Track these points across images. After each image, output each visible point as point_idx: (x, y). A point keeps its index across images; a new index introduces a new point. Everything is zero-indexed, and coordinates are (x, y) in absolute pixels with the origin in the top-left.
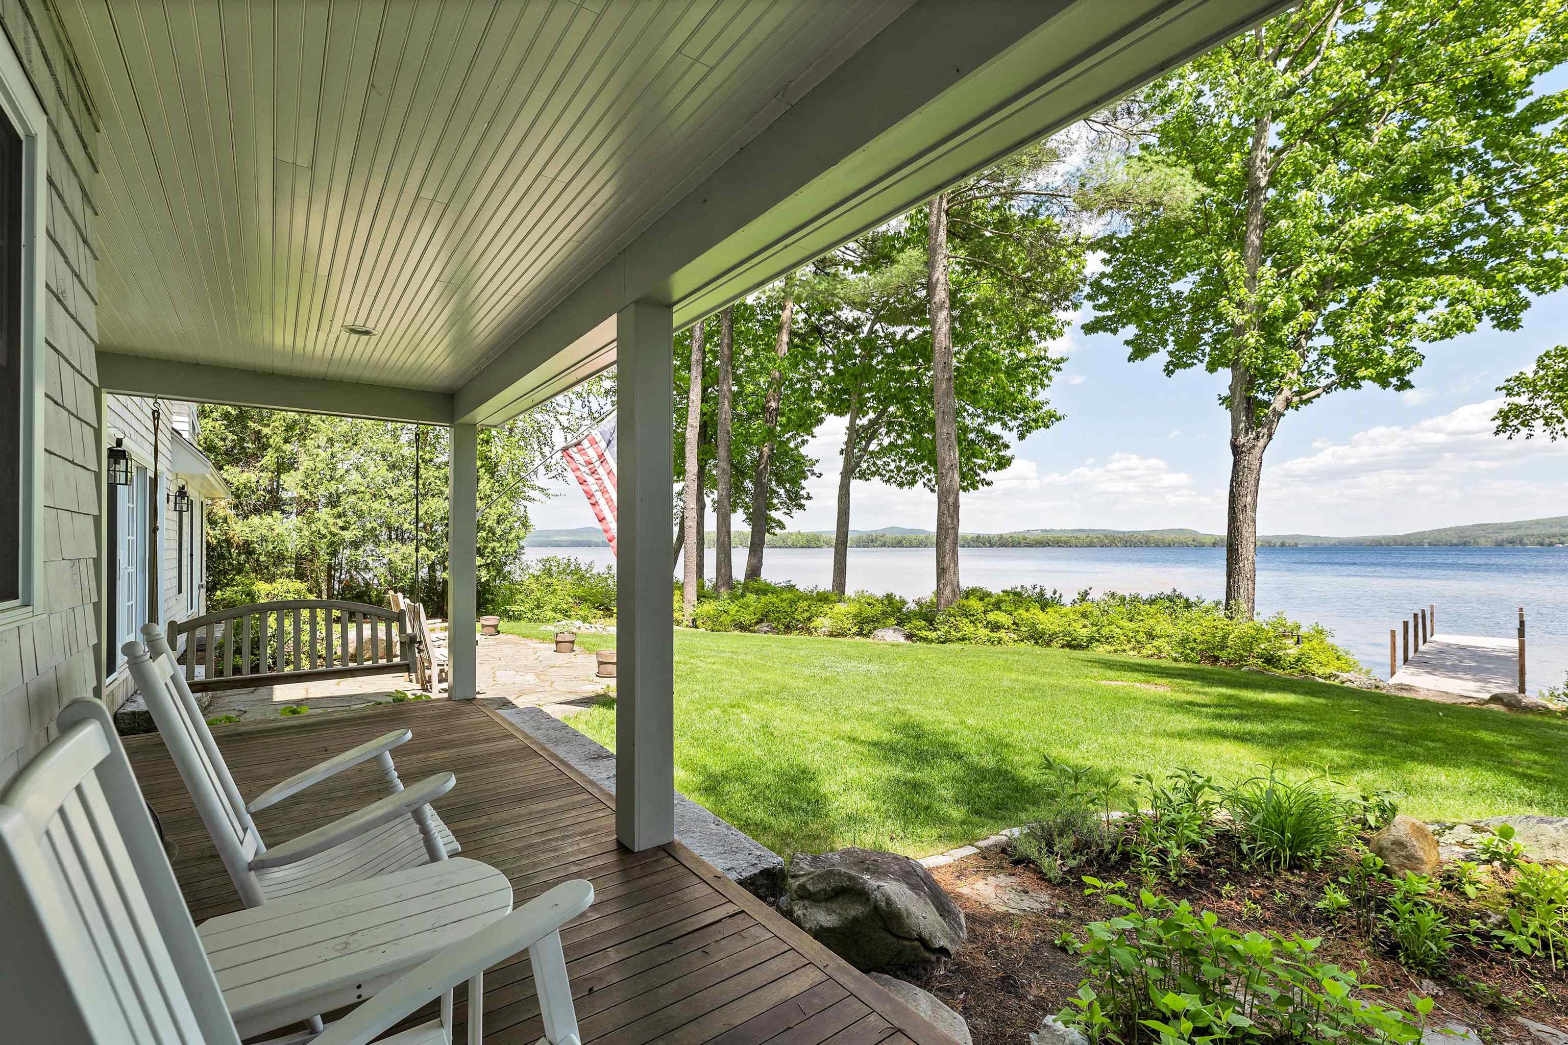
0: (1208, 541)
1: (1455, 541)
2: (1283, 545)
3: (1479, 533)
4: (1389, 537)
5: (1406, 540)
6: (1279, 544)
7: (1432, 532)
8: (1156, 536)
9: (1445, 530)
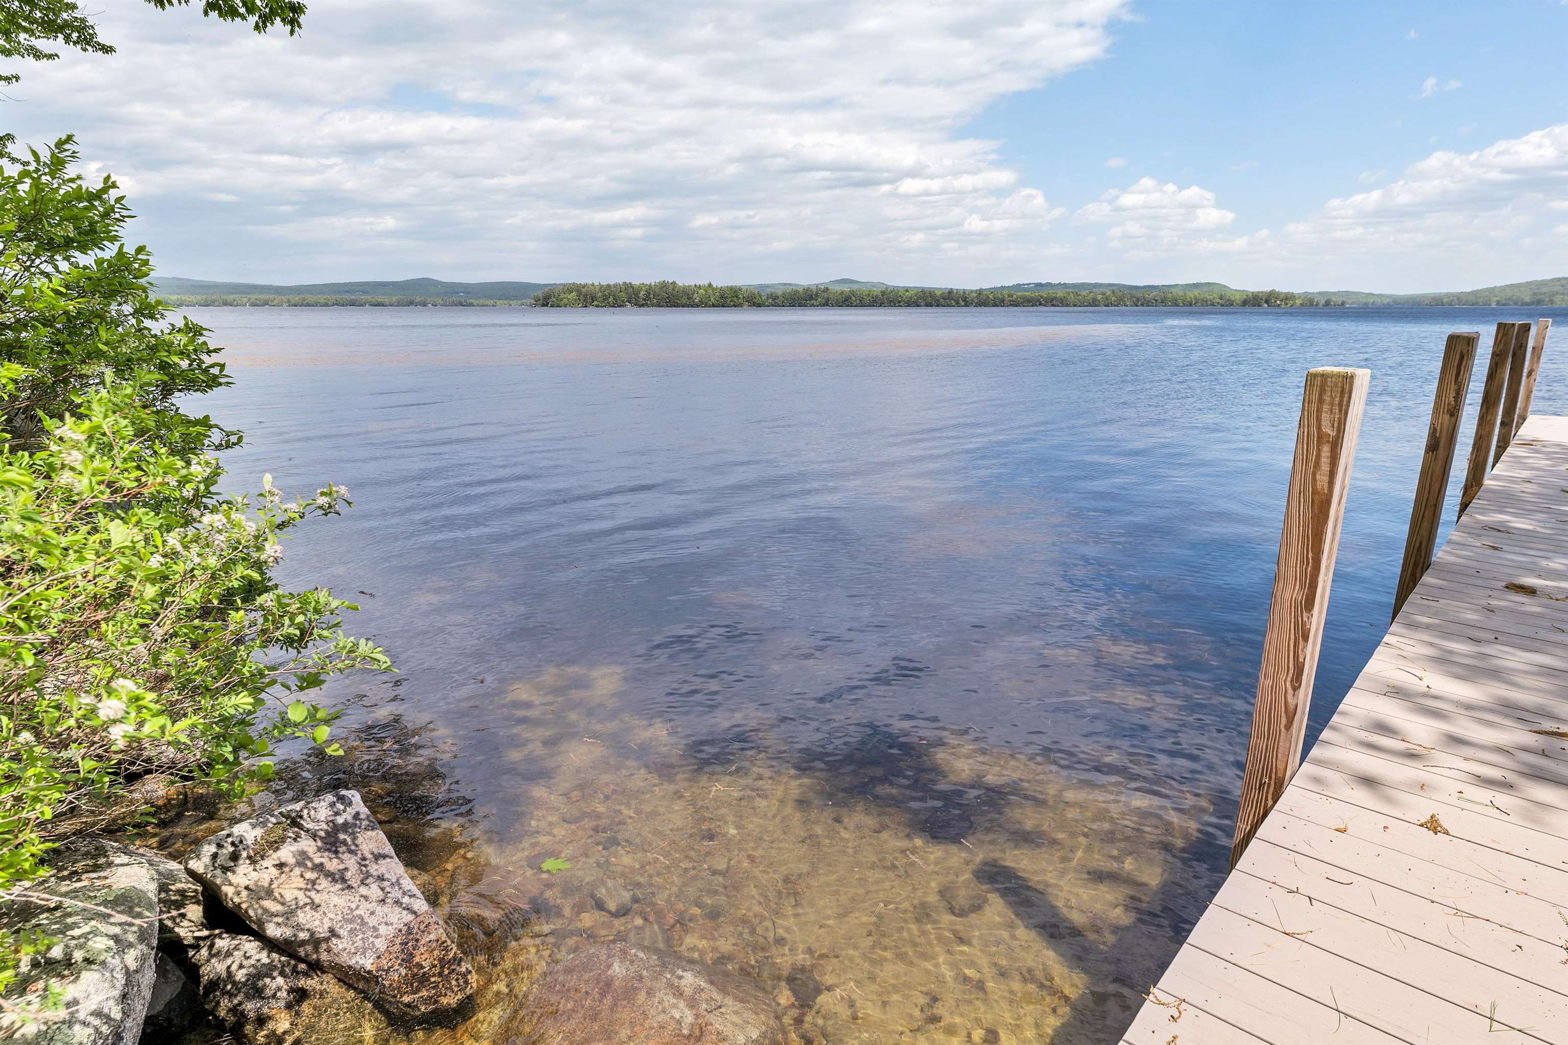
0: (1238, 298)
1: (1527, 299)
2: (1327, 303)
3: (1555, 289)
4: (1452, 295)
5: (1472, 298)
6: (1323, 302)
7: (1503, 288)
8: (1179, 292)
9: (1519, 285)
